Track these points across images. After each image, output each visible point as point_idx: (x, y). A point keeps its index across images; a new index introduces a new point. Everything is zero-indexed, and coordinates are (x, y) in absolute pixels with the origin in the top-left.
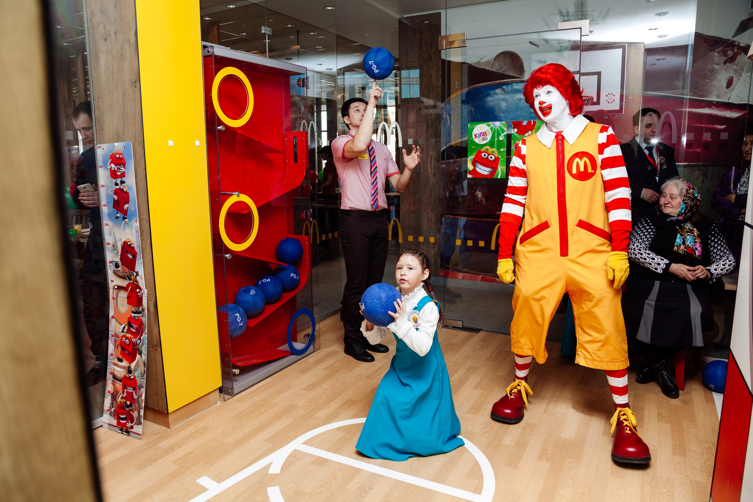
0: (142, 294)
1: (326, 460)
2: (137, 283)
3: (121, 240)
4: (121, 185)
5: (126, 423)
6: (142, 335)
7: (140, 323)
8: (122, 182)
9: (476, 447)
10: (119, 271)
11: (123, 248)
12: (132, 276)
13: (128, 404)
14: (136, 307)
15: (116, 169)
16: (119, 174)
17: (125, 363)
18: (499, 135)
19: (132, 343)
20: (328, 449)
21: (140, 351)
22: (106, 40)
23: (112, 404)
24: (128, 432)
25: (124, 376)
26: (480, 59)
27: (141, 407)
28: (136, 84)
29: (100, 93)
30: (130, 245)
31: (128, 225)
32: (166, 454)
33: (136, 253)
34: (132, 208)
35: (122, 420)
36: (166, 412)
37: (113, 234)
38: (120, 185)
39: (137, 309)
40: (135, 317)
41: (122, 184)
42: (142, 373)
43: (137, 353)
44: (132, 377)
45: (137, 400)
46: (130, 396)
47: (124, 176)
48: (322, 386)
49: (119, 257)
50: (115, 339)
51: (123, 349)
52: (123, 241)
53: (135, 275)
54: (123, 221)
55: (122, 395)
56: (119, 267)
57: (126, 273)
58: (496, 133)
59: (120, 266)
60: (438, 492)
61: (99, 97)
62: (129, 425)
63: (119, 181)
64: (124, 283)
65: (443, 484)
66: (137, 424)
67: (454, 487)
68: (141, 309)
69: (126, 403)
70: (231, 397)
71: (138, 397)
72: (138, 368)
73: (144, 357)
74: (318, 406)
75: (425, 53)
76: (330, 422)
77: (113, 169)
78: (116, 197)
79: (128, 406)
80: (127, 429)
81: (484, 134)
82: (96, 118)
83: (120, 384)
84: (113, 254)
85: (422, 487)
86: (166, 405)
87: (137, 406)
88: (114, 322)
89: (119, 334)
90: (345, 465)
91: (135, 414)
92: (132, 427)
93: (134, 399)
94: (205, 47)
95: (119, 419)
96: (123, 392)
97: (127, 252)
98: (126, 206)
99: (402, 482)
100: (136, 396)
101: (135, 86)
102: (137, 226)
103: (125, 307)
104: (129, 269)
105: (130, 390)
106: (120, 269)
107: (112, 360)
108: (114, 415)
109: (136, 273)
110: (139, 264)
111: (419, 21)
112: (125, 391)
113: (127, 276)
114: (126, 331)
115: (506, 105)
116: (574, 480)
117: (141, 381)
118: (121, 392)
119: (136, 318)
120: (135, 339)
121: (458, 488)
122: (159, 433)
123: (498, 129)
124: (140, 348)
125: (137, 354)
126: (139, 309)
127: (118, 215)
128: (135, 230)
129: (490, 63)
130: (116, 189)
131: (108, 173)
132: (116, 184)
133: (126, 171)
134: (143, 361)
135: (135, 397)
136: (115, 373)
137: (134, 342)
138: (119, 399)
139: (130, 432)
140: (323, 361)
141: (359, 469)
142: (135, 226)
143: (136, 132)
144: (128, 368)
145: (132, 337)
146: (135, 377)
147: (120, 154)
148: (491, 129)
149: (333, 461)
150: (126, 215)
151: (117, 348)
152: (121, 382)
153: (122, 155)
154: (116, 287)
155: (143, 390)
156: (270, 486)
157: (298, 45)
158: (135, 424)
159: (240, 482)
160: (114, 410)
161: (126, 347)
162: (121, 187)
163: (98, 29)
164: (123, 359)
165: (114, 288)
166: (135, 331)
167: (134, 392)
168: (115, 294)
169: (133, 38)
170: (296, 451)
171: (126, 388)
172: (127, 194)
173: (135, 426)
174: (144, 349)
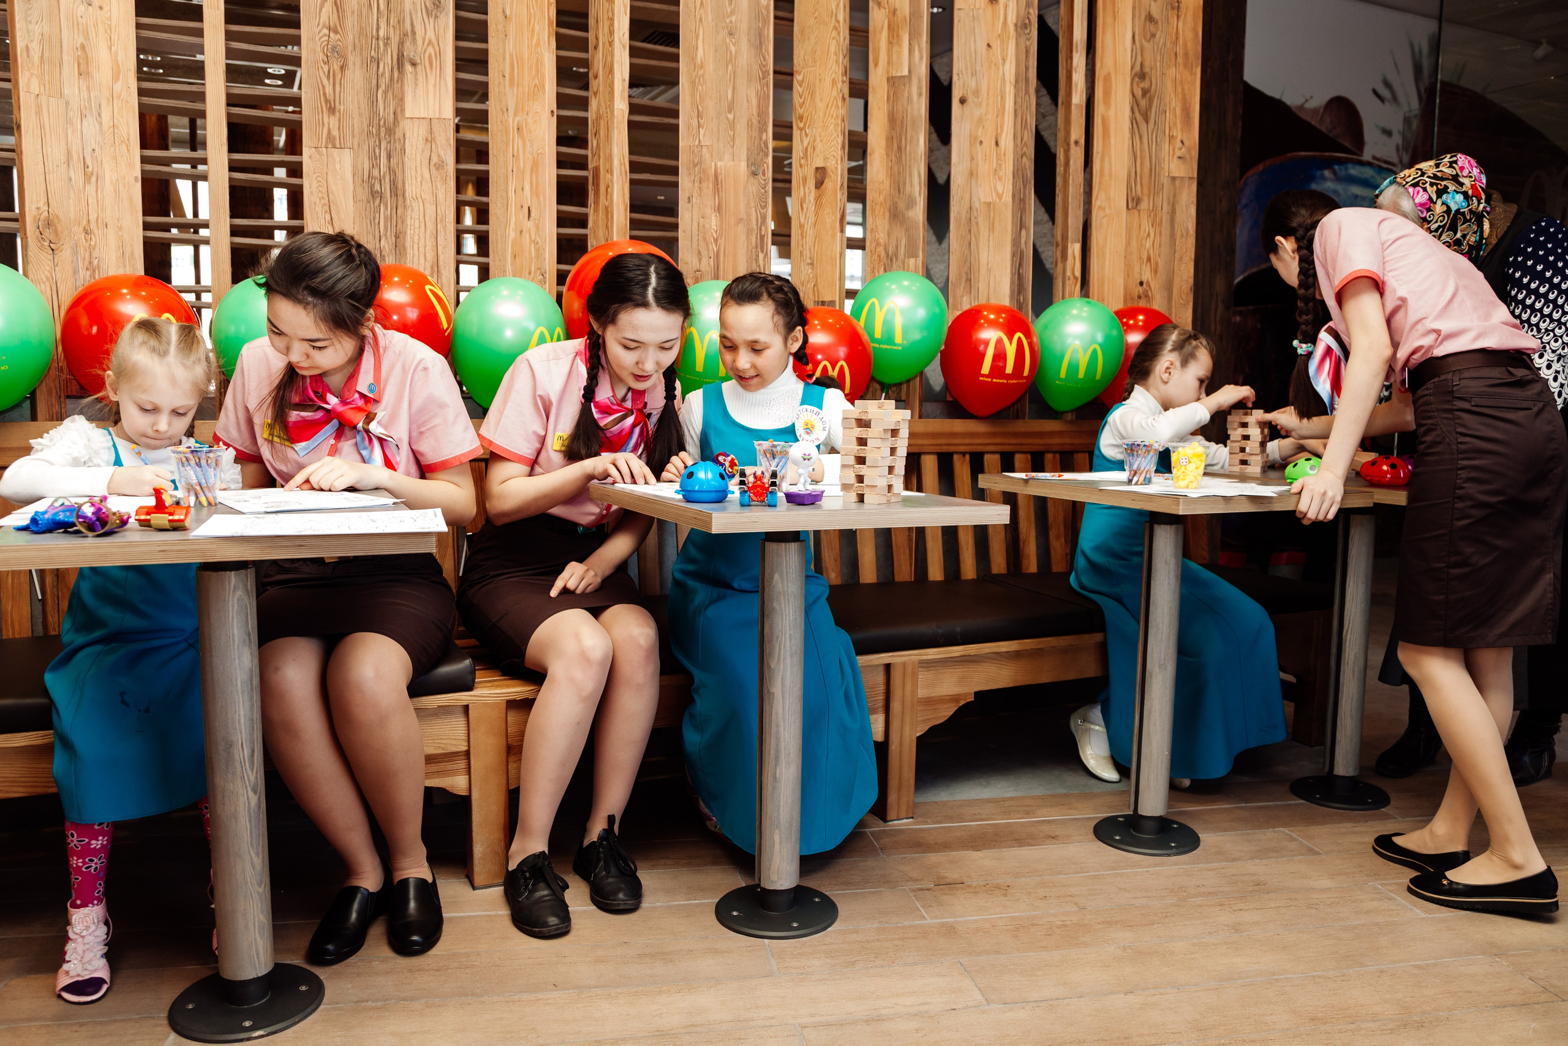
26: (1305, 100)
129: (1318, 114)
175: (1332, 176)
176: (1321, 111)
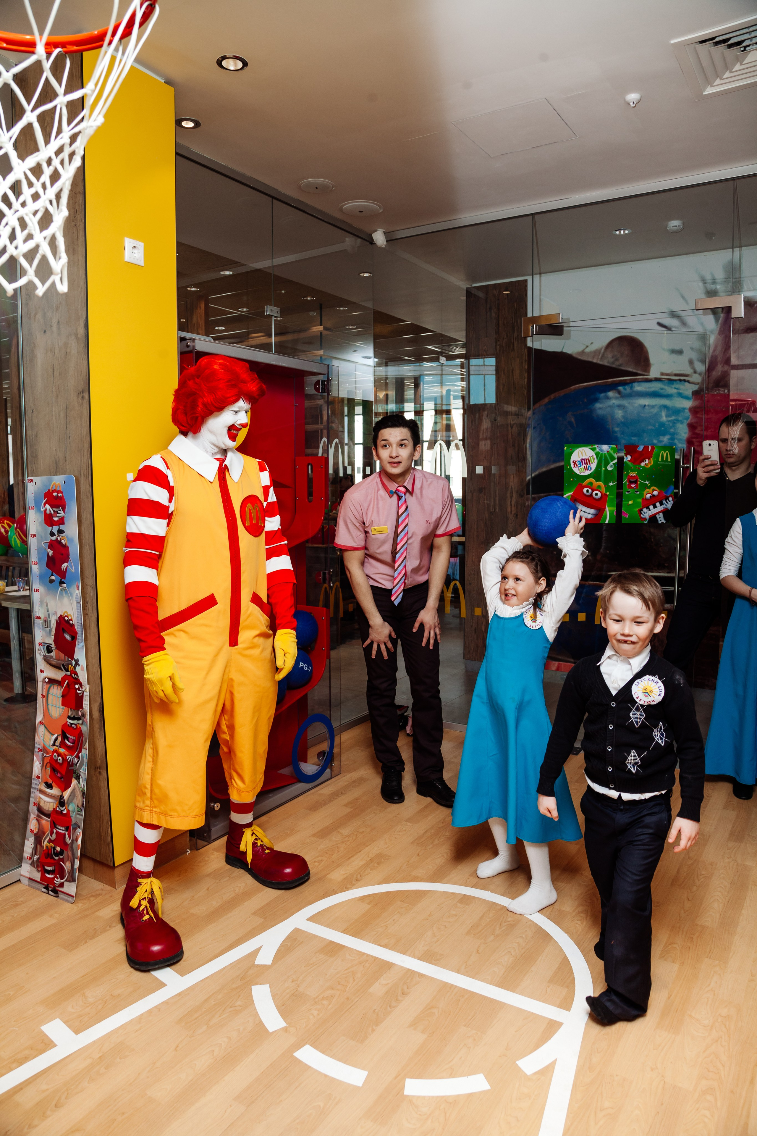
0: (83, 691)
1: (341, 947)
2: (76, 676)
3: (55, 613)
4: (59, 536)
5: (53, 879)
6: (80, 751)
7: (80, 734)
8: (61, 532)
9: (566, 935)
10: (51, 657)
11: (58, 624)
12: (70, 666)
13: (57, 851)
14: (74, 710)
15: (52, 512)
16: (56, 519)
17: (55, 791)
18: (607, 463)
19: (67, 763)
20: (345, 930)
21: (77, 775)
22: (45, 332)
23: (35, 849)
24: (56, 892)
25: (54, 809)
26: (585, 347)
27: (76, 856)
28: (84, 394)
29: (34, 405)
30: (68, 621)
31: (66, 593)
32: (108, 928)
33: (76, 633)
34: (72, 569)
35: (49, 874)
36: (112, 865)
37: (45, 604)
38: (57, 535)
39: (75, 714)
40: (72, 724)
41: (60, 534)
42: (80, 806)
43: (73, 776)
44: (65, 812)
45: (70, 846)
46: (60, 839)
47: (63, 523)
48: (340, 831)
49: (53, 637)
50: (43, 755)
51: (54, 770)
52: (59, 615)
53: (73, 665)
54: (60, 586)
55: (49, 836)
56: (52, 651)
57: (62, 660)
58: (603, 460)
59: (54, 650)
60: (505, 1004)
61: (33, 410)
62: (58, 881)
63: (55, 529)
64: (58, 675)
65: (513, 992)
66: (70, 881)
67: (530, 998)
68: (80, 714)
69: (54, 848)
70: (208, 843)
71: (73, 841)
72: (73, 799)
73: (83, 783)
74: (333, 862)
75: (503, 339)
76: (350, 888)
77: (48, 512)
78: (51, 552)
79: (57, 854)
80: (55, 887)
81: (586, 461)
82: (28, 440)
83: (47, 821)
84: (44, 633)
85: (481, 995)
86: (111, 853)
87: (70, 854)
88: (43, 730)
89: (49, 748)
90: (368, 955)
91: (67, 866)
92: (62, 885)
93: (66, 844)
94: (182, 339)
95: (44, 871)
96: (52, 833)
97: (64, 631)
98: (65, 565)
99: (452, 986)
100: (70, 839)
101: (83, 397)
102: (79, 595)
103: (58, 709)
104: (65, 655)
105: (61, 830)
106: (53, 654)
107: (38, 785)
108: (38, 866)
109: (75, 661)
110: (79, 649)
111: (495, 292)
112: (55, 831)
113: (63, 665)
114: (58, 745)
115: (622, 414)
116: (714, 995)
117: (77, 818)
118: (48, 832)
119: (73, 726)
120: (70, 757)
121: (536, 1000)
122: (99, 895)
123: (605, 455)
124: (77, 769)
125: (73, 778)
126: (77, 713)
127: (53, 578)
128: (76, 601)
129: (600, 353)
130: (51, 540)
131: (42, 517)
132: (52, 534)
133: (66, 516)
134: (81, 789)
135: (68, 841)
136: (42, 804)
137: (69, 760)
138: (46, 842)
139: (59, 892)
140: (344, 792)
141: (389, 962)
142: (75, 594)
143: (81, 461)
144: (60, 798)
145: (66, 753)
146: (68, 811)
147: (58, 492)
148: (597, 454)
149: (351, 948)
150: (65, 579)
151: (46, 768)
152: (49, 818)
153: (62, 492)
154: (47, 680)
155: (80, 831)
156: (256, 984)
157: (321, 325)
158: (66, 881)
159: (212, 975)
160: (38, 859)
161: (57, 767)
162: (59, 539)
163: (35, 316)
164: (54, 784)
165: (44, 681)
166: (71, 744)
167: (67, 833)
168: (45, 690)
169: (81, 331)
170: (297, 931)
171: (56, 827)
172: (66, 548)
173: (66, 884)
174: (83, 772)
175: (617, 395)
176: (603, 350)
